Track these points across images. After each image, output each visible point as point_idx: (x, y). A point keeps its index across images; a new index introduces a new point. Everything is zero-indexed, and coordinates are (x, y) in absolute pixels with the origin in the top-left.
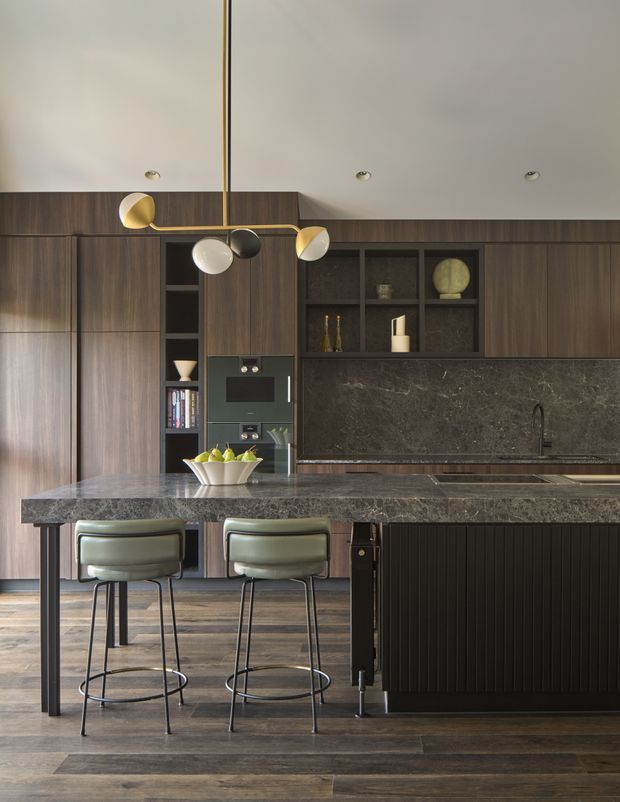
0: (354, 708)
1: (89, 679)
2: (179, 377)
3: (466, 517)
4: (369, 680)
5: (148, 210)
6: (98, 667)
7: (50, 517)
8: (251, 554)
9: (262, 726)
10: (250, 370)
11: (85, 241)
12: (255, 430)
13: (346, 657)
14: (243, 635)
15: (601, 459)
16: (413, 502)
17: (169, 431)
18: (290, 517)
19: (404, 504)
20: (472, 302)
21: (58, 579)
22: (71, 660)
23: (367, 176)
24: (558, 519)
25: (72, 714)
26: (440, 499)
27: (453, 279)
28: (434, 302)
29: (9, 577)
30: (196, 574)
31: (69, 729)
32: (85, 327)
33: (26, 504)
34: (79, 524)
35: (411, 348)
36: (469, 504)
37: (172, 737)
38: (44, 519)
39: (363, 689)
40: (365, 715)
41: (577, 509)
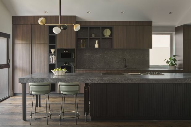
0: (84, 120)
1: (32, 114)
2: (52, 53)
3: (107, 82)
4: (87, 114)
5: (44, 21)
6: (34, 111)
7: (24, 82)
8: (64, 89)
9: (66, 123)
10: (66, 51)
11: (33, 25)
12: (67, 63)
13: (83, 110)
14: (62, 105)
15: (137, 69)
16: (96, 79)
17: (50, 64)
18: (72, 82)
19: (94, 80)
20: (111, 37)
21: (26, 93)
22: (28, 110)
23: (89, 13)
24: (125, 82)
25: (28, 121)
26: (101, 79)
27: (107, 33)
28: (103, 37)
29: (17, 93)
30: (55, 92)
31: (28, 124)
32: (33, 43)
33: (20, 79)
34: (30, 83)
35: (99, 47)
36: (107, 79)
37: (48, 126)
38: (23, 82)
39: (86, 116)
40: (87, 121)
41: (128, 80)
